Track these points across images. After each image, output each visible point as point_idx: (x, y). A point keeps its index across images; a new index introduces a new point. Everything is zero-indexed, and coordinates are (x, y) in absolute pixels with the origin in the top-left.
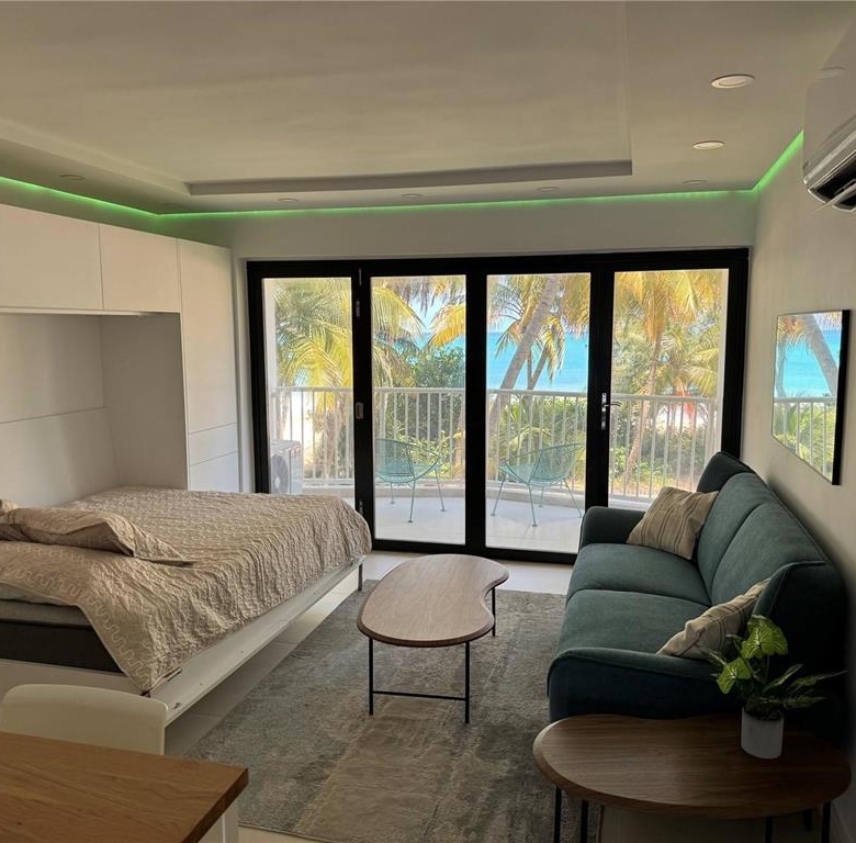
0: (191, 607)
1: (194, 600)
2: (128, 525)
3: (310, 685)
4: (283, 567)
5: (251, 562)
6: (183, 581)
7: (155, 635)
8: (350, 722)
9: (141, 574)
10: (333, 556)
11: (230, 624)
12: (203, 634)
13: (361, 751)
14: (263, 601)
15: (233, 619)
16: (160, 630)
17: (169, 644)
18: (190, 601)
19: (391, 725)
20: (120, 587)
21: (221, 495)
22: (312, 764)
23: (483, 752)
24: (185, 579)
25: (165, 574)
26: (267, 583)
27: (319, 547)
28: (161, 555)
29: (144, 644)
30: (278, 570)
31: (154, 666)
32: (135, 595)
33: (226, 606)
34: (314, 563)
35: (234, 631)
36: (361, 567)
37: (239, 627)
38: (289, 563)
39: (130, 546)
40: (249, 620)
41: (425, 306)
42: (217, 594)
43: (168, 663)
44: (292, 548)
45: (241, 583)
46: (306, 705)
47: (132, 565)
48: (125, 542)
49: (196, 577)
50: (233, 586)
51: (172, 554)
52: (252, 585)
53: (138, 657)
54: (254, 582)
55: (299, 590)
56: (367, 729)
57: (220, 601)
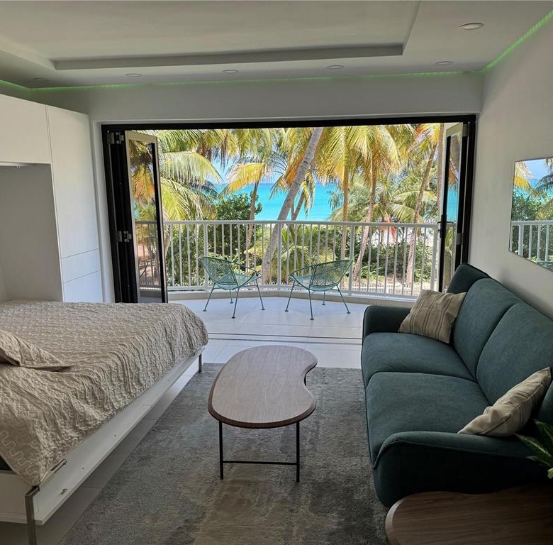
0: (71, 406)
1: (74, 401)
2: (13, 339)
3: (170, 455)
4: (144, 364)
5: (119, 363)
6: (63, 384)
7: (41, 435)
8: (207, 487)
9: (27, 381)
10: (181, 349)
11: (105, 415)
12: (83, 428)
13: (219, 513)
14: (130, 393)
15: (107, 411)
16: (46, 430)
17: (54, 441)
18: (70, 402)
19: (239, 488)
20: (9, 396)
21: (89, 305)
22: (180, 528)
23: (315, 506)
24: (65, 382)
25: (48, 379)
26: (132, 379)
27: (170, 344)
28: (43, 362)
29: (32, 444)
30: (140, 367)
31: (42, 463)
32: (22, 402)
33: (100, 401)
34: (166, 357)
35: (108, 420)
36: (200, 357)
37: (112, 416)
38: (148, 360)
39: (17, 357)
40: (120, 410)
41: (223, 164)
42: (93, 392)
43: (54, 458)
44: (150, 348)
45: (111, 381)
46: (169, 474)
47: (19, 375)
48: (11, 355)
49: (75, 380)
50: (105, 384)
51: (53, 361)
52: (121, 381)
53: (27, 456)
54: (122, 379)
55: (156, 380)
56: (220, 493)
57: (96, 398)
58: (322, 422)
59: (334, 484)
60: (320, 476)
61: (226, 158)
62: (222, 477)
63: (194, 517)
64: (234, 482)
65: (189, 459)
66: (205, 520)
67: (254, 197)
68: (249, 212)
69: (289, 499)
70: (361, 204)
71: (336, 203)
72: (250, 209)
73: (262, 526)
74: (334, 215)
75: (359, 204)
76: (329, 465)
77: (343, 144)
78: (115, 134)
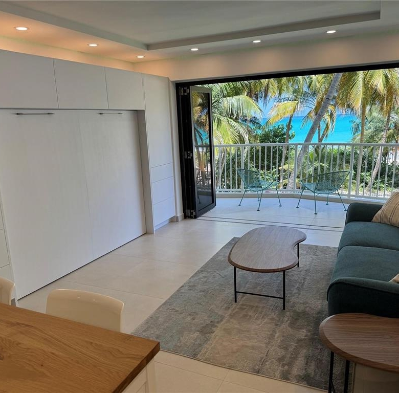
13: (231, 320)
19: (245, 308)
22: (207, 325)
41: (265, 104)
56: (234, 310)
58: (308, 278)
59: (308, 314)
60: (299, 308)
61: (268, 98)
62: (236, 301)
63: (216, 320)
64: (242, 305)
65: (218, 289)
66: (222, 323)
67: (289, 127)
68: (284, 139)
69: (277, 319)
70: (378, 130)
71: (357, 129)
72: (285, 136)
73: (256, 331)
74: (354, 139)
75: (376, 130)
76: (307, 303)
77: (361, 83)
78: (184, 89)
